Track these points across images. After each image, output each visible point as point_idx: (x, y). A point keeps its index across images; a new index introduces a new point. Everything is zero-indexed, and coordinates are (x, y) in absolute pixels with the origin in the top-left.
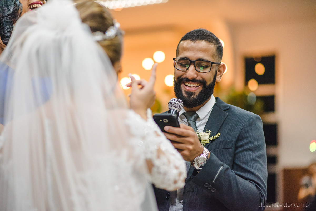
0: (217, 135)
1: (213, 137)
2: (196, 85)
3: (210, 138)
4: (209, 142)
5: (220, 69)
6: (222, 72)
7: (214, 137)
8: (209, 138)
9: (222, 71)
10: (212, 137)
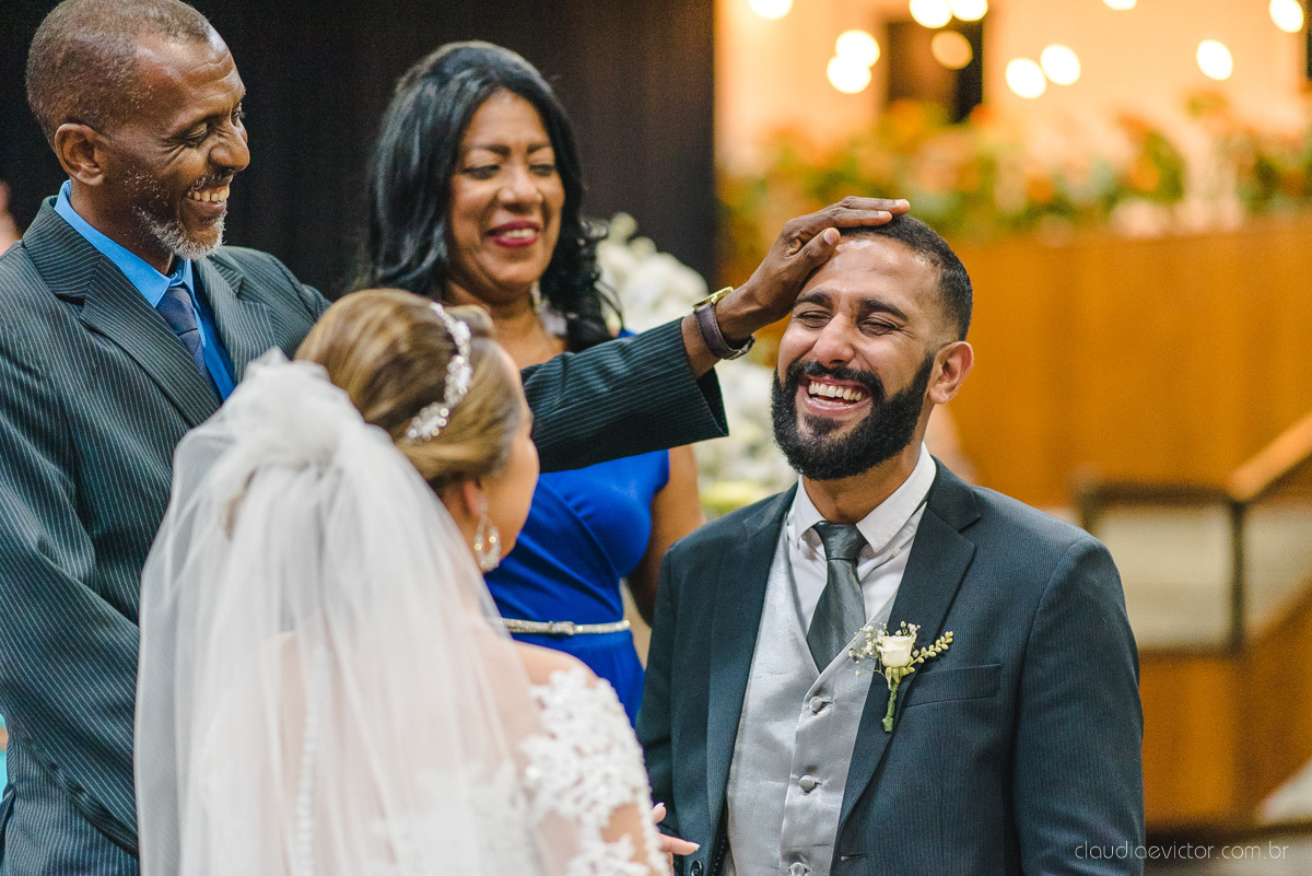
0: (942, 643)
1: (928, 650)
2: (847, 395)
3: (916, 653)
4: (913, 670)
5: (951, 361)
6: (956, 372)
7: (931, 647)
8: (912, 655)
9: (959, 370)
10: (924, 649)
